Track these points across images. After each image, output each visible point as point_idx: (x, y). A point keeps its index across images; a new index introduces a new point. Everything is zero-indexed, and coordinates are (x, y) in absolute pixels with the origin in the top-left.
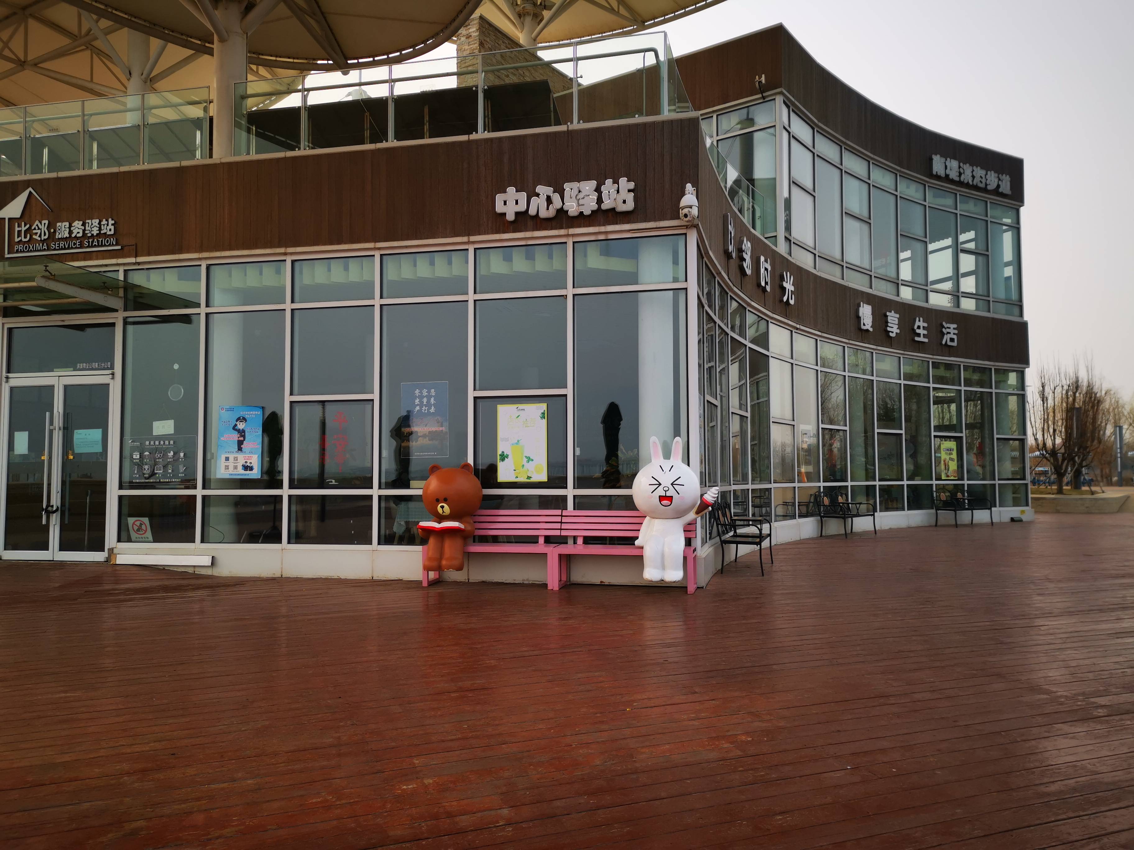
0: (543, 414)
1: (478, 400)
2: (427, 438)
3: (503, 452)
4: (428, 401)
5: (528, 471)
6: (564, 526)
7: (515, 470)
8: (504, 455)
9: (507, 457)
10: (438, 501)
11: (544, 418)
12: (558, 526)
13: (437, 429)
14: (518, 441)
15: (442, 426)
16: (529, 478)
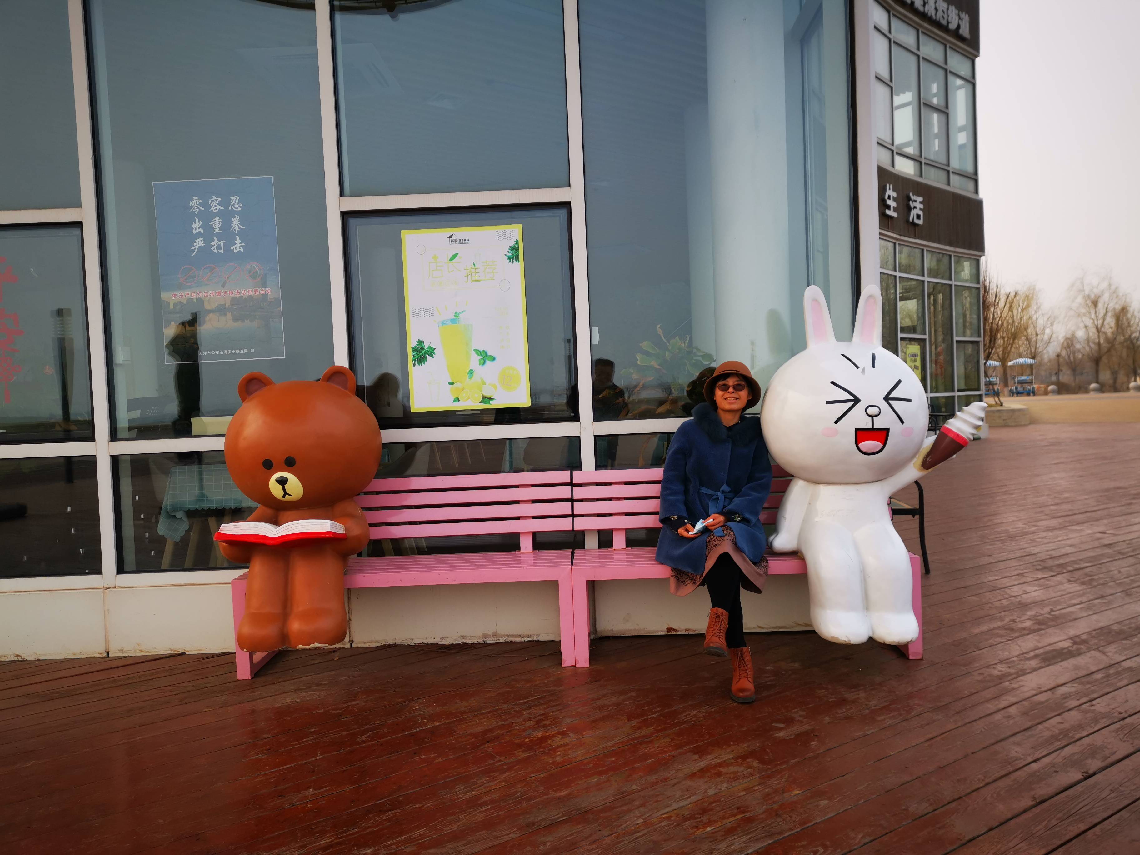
0: (514, 249)
1: (352, 222)
2: (229, 315)
3: (421, 342)
4: (226, 226)
5: (484, 383)
6: (579, 508)
7: (451, 384)
8: (422, 349)
9: (431, 352)
10: (269, 466)
11: (517, 259)
12: (565, 508)
13: (252, 293)
14: (456, 315)
15: (264, 285)
16: (486, 399)
